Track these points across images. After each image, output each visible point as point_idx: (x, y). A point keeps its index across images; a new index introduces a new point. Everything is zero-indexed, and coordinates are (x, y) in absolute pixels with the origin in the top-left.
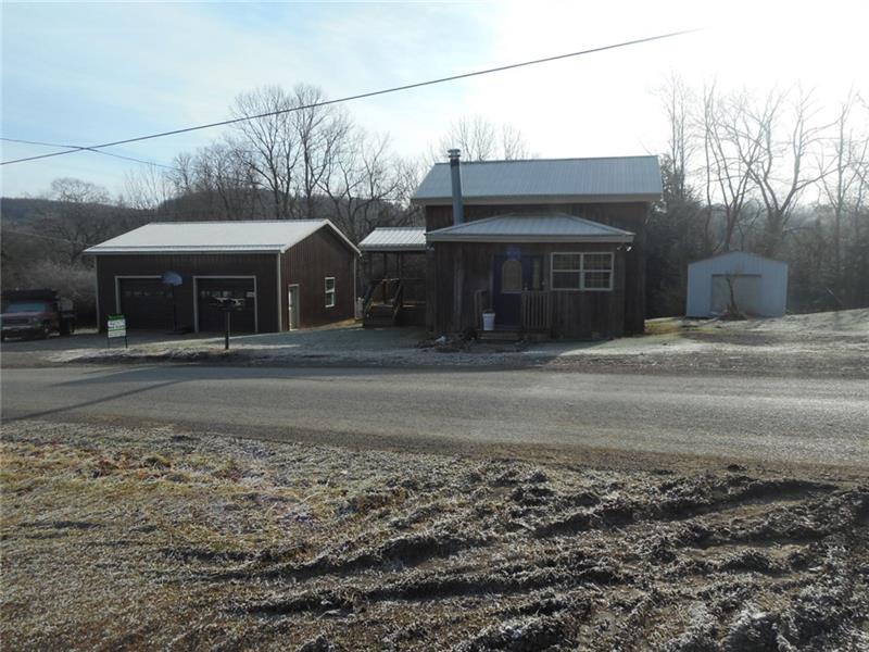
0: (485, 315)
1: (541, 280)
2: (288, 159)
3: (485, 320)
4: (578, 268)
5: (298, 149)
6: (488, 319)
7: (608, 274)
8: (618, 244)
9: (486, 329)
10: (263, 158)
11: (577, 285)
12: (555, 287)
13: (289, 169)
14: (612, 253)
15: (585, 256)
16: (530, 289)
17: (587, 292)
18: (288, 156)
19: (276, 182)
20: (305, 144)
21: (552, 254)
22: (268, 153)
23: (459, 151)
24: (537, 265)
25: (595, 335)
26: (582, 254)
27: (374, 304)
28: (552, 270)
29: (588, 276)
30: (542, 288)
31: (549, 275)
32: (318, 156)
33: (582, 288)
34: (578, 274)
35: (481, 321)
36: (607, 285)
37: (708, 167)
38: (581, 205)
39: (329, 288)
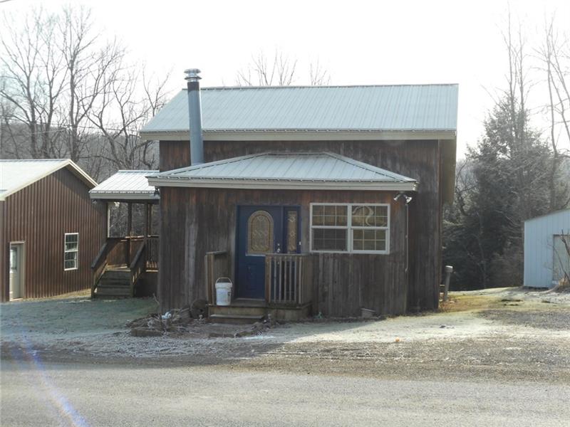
0: (218, 285)
1: (298, 238)
2: (51, 88)
3: (219, 291)
4: (345, 224)
5: (63, 76)
6: (223, 290)
7: (383, 232)
8: (395, 193)
9: (219, 303)
10: (18, 86)
11: (343, 247)
12: (314, 248)
13: (51, 99)
14: (388, 205)
15: (353, 208)
16: (284, 250)
17: (357, 255)
18: (51, 82)
19: (33, 116)
20: (72, 69)
21: (311, 205)
22: (24, 79)
23: (198, 71)
24: (292, 220)
25: (366, 312)
26: (350, 206)
27: (108, 268)
28: (311, 226)
29: (357, 234)
30: (298, 250)
31: (308, 233)
32: (86, 85)
33: (350, 250)
34: (344, 232)
35: (213, 293)
36: (382, 247)
37: (552, 106)
38: (355, 143)
39: (70, 247)
